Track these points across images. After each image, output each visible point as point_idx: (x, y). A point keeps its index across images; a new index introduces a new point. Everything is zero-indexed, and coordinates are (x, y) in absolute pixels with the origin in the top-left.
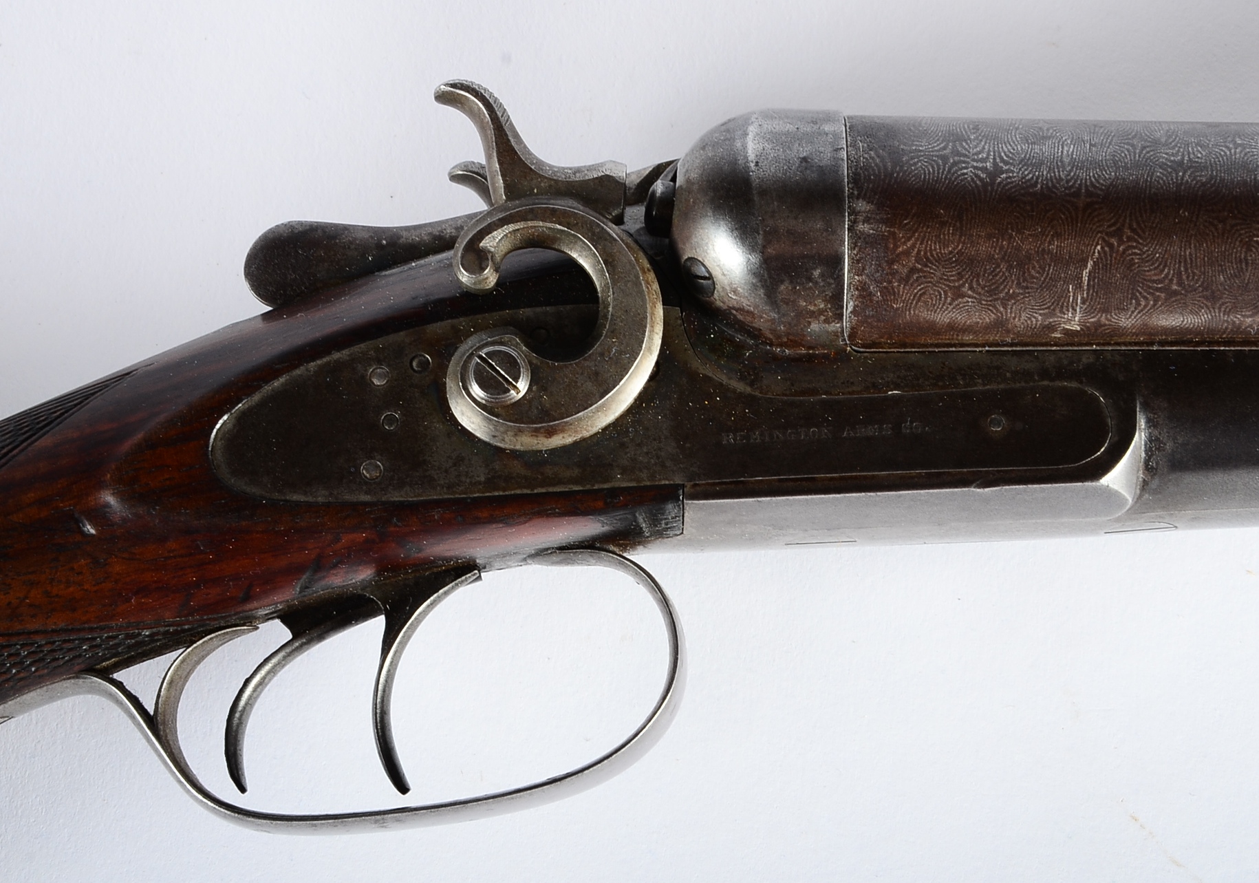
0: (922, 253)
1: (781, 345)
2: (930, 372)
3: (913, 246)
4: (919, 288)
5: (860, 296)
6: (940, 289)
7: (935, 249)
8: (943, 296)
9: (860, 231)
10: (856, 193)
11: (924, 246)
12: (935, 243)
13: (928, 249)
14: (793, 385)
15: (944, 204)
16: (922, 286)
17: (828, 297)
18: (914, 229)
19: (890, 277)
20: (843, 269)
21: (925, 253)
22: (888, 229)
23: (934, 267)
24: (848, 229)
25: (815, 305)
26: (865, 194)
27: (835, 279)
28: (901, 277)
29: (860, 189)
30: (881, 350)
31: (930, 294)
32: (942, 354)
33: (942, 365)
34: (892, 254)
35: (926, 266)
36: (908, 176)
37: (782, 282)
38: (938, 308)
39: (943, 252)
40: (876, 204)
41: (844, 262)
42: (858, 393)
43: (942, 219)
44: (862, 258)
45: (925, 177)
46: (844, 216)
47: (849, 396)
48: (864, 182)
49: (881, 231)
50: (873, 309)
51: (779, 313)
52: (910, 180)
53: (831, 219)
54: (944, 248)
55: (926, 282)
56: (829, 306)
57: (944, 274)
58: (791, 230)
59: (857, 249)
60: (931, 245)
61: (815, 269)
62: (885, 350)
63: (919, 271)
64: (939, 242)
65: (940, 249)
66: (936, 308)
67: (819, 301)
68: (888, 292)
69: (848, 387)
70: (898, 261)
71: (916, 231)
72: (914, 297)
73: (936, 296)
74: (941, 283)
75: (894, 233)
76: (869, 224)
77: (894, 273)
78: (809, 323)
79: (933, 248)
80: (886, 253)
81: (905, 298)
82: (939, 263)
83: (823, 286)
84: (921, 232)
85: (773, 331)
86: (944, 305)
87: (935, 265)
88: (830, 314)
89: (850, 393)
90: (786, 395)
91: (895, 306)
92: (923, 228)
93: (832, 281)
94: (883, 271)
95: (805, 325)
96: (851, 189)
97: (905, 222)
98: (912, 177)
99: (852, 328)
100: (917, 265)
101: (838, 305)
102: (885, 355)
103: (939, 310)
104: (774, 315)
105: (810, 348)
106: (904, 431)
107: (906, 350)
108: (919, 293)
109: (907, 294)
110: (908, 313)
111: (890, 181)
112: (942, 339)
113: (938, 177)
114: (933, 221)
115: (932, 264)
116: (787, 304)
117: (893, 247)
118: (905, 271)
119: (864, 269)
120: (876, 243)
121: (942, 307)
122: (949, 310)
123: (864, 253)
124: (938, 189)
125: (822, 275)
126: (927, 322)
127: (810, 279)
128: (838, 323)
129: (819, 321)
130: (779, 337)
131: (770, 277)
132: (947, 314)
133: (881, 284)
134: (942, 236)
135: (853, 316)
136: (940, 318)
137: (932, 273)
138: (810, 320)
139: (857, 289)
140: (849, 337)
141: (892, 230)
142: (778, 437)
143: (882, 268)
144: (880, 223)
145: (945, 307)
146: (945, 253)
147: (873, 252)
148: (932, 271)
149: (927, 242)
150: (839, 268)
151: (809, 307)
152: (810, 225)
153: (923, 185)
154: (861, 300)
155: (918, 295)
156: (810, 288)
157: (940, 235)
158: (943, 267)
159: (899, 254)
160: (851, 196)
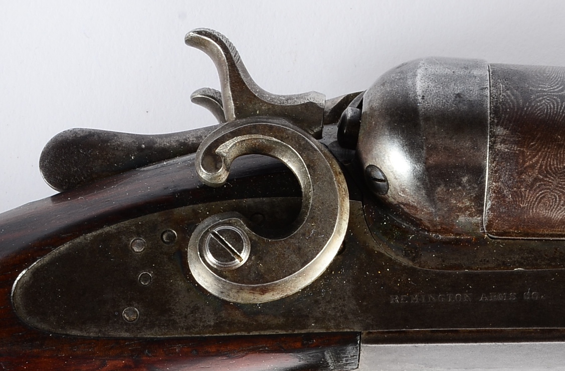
0: (544, 167)
1: (436, 232)
2: (546, 255)
3: (537, 162)
4: (540, 193)
5: (496, 197)
6: (556, 194)
7: (553, 165)
8: (558, 199)
9: (498, 150)
10: (496, 121)
11: (545, 162)
12: (554, 160)
13: (548, 164)
14: (444, 261)
15: (561, 132)
16: (543, 191)
17: (472, 197)
18: (538, 149)
19: (519, 184)
20: (484, 177)
21: (546, 167)
22: (519, 149)
23: (552, 178)
24: (490, 148)
25: (463, 203)
26: (503, 123)
27: (478, 184)
28: (527, 184)
29: (499, 118)
30: (510, 237)
31: (548, 198)
32: (555, 242)
33: (555, 250)
34: (521, 168)
35: (546, 177)
36: (535, 110)
37: (439, 185)
38: (553, 208)
39: (559, 167)
40: (510, 130)
41: (485, 172)
42: (492, 268)
43: (559, 143)
44: (499, 169)
45: (547, 111)
46: (487, 138)
47: (485, 271)
48: (502, 114)
49: (514, 150)
50: (505, 207)
51: (435, 208)
52: (536, 112)
53: (476, 139)
54: (560, 164)
55: (546, 189)
56: (473, 204)
57: (559, 183)
58: (448, 147)
59: (495, 163)
60: (550, 161)
61: (464, 176)
62: (513, 238)
63: (541, 180)
64: (557, 160)
65: (557, 164)
66: (552, 208)
67: (466, 200)
68: (516, 195)
69: (485, 264)
70: (525, 173)
71: (540, 150)
72: (536, 199)
73: (553, 199)
74: (556, 190)
75: (523, 152)
76: (505, 144)
77: (521, 182)
78: (458, 216)
79: (552, 163)
80: (517, 166)
81: (530, 200)
82: (556, 175)
83: (470, 189)
84: (543, 152)
85: (431, 221)
86: (558, 206)
87: (553, 177)
88: (474, 210)
89: (486, 269)
90: (438, 269)
91: (522, 206)
92: (544, 148)
93: (476, 186)
94: (514, 180)
95: (454, 218)
96: (493, 118)
97: (532, 144)
98: (538, 111)
99: (489, 221)
100: (539, 175)
101: (480, 204)
102: (512, 242)
103: (554, 209)
104: (432, 209)
105: (457, 234)
106: (525, 298)
107: (528, 238)
108: (541, 196)
109: (531, 197)
110: (531, 211)
111: (521, 113)
112: (555, 231)
113: (557, 111)
114: (552, 144)
115: (551, 175)
116: (442, 201)
117: (522, 162)
118: (531, 180)
119: (500, 177)
120: (509, 158)
121: (557, 208)
122: (562, 209)
123: (500, 166)
124: (556, 120)
125: (469, 181)
126: (545, 218)
127: (459, 184)
128: (479, 217)
129: (465, 215)
130: (435, 226)
131: (430, 181)
132: (561, 212)
133: (512, 189)
134: (558, 155)
135: (490, 212)
136: (555, 216)
137: (550, 182)
138: (458, 214)
139: (494, 192)
140: (487, 227)
141: (522, 149)
142: (431, 299)
143: (514, 177)
144: (513, 144)
145: (559, 208)
146: (560, 168)
147: (507, 165)
148: (550, 181)
149: (548, 159)
150: (482, 176)
151: (458, 204)
152: (461, 144)
153: (546, 116)
154: (497, 200)
155: (539, 198)
156: (460, 191)
157: (557, 154)
158: (558, 178)
159: (526, 167)
160: (492, 123)
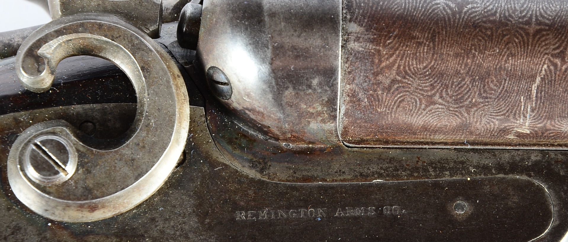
0: (402, 67)
1: (286, 140)
2: (407, 165)
3: (395, 60)
4: (399, 96)
5: (351, 101)
6: (416, 98)
7: (412, 65)
8: (418, 103)
9: (351, 48)
10: (348, 17)
11: (403, 61)
12: (413, 60)
13: (407, 64)
14: (295, 173)
15: (420, 28)
16: (401, 94)
17: (324, 102)
18: (395, 48)
19: (375, 87)
20: (336, 79)
21: (404, 67)
22: (374, 47)
23: (411, 79)
24: (342, 47)
25: (314, 108)
26: (356, 18)
27: (330, 87)
28: (384, 87)
29: (352, 14)
30: (368, 146)
31: (408, 101)
32: (418, 150)
33: (417, 159)
34: (377, 68)
35: (405, 78)
36: (392, 4)
37: (287, 88)
38: (414, 112)
39: (418, 66)
40: (364, 27)
41: (338, 73)
42: (348, 180)
43: (419, 40)
44: (353, 70)
45: (405, 5)
46: (338, 36)
47: (341, 183)
48: (356, 8)
49: (368, 49)
50: (361, 112)
51: (284, 113)
52: (393, 8)
53: (327, 37)
54: (420, 64)
55: (405, 91)
56: (326, 109)
57: (419, 85)
58: (295, 46)
59: (349, 63)
60: (409, 62)
61: (314, 78)
62: (371, 146)
63: (399, 82)
64: (416, 59)
65: (417, 64)
66: (412, 112)
67: (317, 104)
68: (374, 99)
69: (340, 175)
70: (382, 74)
71: (397, 49)
72: (395, 103)
73: (413, 103)
74: (416, 92)
75: (379, 51)
76: (359, 42)
77: (379, 84)
78: (309, 122)
79: (411, 63)
80: (372, 66)
81: (387, 104)
82: (415, 76)
83: (321, 92)
84: (401, 50)
85: (280, 128)
86: (419, 110)
87: (412, 78)
88: (326, 115)
89: (341, 181)
90: (289, 181)
91: (379, 110)
92: (402, 47)
93: (328, 89)
94: (369, 81)
95: (305, 124)
96: (345, 14)
97: (388, 41)
98: (395, 5)
99: (345, 128)
100: (397, 77)
101: (333, 108)
102: (371, 150)
103: (415, 114)
104: (280, 115)
105: (310, 143)
106: (385, 212)
107: (388, 146)
108: (399, 100)
109: (389, 100)
110: (389, 116)
111: (377, 8)
112: (417, 138)
113: (416, 5)
114: (411, 42)
115: (410, 76)
116: (291, 106)
117: (378, 62)
118: (388, 82)
119: (354, 79)
120: (364, 58)
121: (418, 112)
122: (423, 114)
123: (354, 66)
124: (415, 16)
125: (320, 84)
126: (405, 124)
127: (310, 86)
128: (332, 123)
129: (317, 121)
130: (284, 133)
131: (277, 84)
132: (422, 117)
133: (368, 91)
134: (418, 54)
135: (345, 117)
136: (416, 121)
137: (410, 84)
138: (309, 120)
139: (348, 96)
140: (342, 135)
141: (378, 48)
142: (282, 216)
143: (369, 79)
144: (368, 42)
145: (420, 112)
146: (420, 68)
147: (361, 66)
148: (409, 82)
149: (406, 58)
150: (334, 78)
151: (309, 110)
152: (310, 42)
153: (404, 11)
154: (351, 104)
155: (398, 102)
156: (310, 94)
157: (416, 53)
158: (418, 79)
159: (383, 68)
160: (344, 19)
